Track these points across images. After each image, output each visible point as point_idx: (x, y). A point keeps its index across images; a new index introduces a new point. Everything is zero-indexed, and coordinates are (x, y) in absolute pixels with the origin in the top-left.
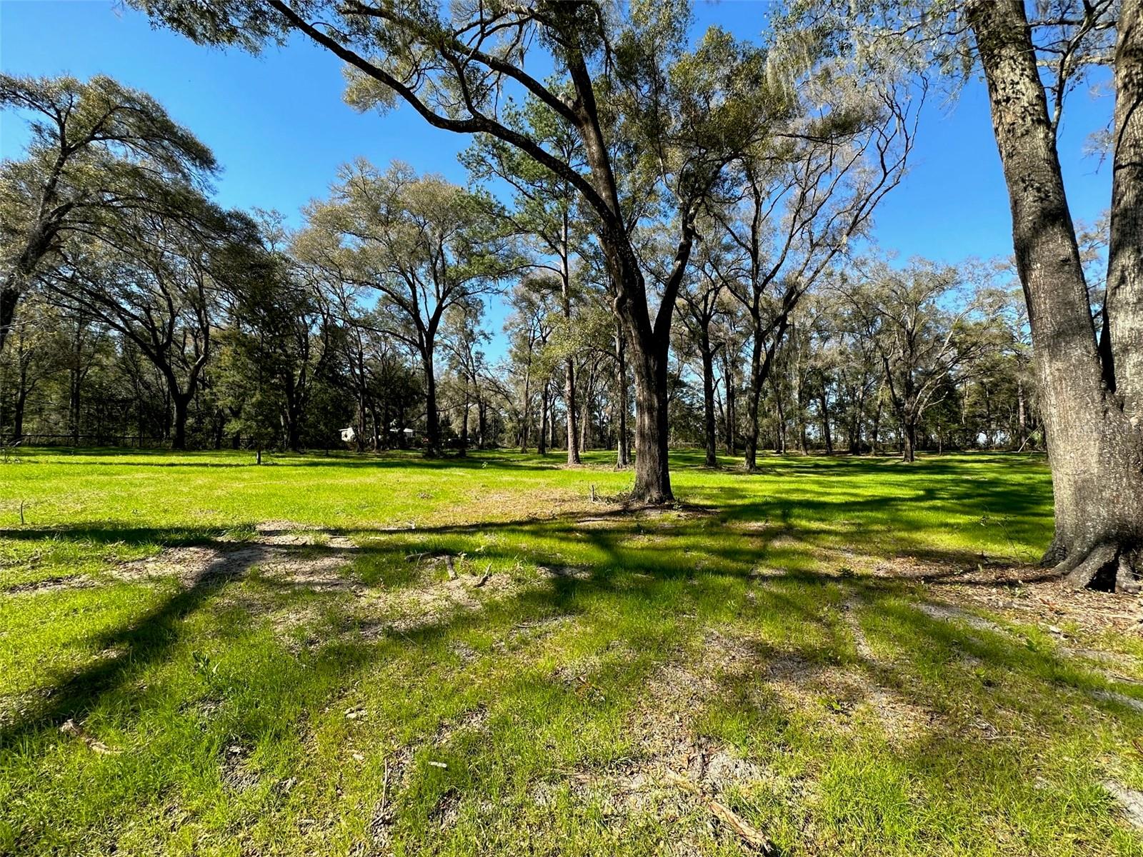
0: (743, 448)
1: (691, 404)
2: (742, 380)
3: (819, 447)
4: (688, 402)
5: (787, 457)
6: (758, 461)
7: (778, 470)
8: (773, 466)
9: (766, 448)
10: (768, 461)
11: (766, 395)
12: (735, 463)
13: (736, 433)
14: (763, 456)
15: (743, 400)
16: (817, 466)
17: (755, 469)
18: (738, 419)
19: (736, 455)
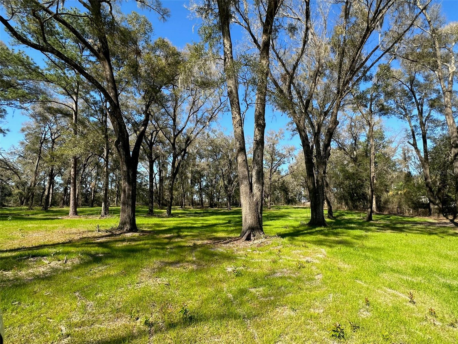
0: (166, 205)
1: (141, 183)
2: (167, 173)
3: (198, 204)
4: (139, 182)
5: (185, 209)
6: (172, 212)
7: (180, 215)
8: (179, 213)
9: (176, 205)
10: (176, 211)
11: (177, 181)
12: (162, 213)
13: (163, 198)
14: (175, 209)
15: (167, 182)
16: (196, 213)
17: (170, 215)
18: (164, 192)
19: (162, 209)
